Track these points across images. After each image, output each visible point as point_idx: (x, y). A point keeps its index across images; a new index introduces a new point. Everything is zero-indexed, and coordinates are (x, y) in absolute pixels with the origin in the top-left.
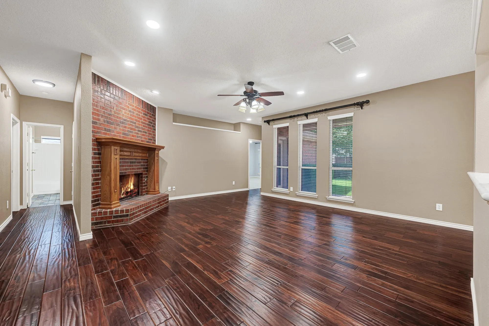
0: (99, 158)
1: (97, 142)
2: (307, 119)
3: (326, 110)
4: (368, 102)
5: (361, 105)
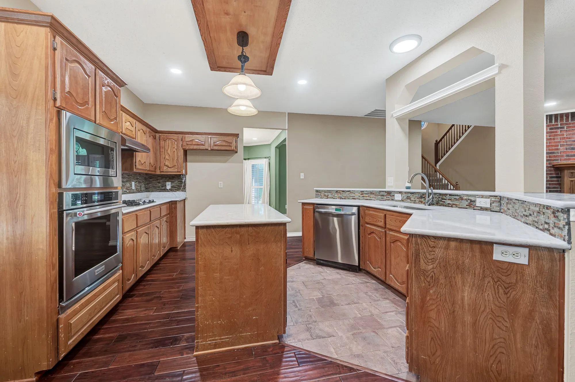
0: (558, 181)
1: (554, 168)
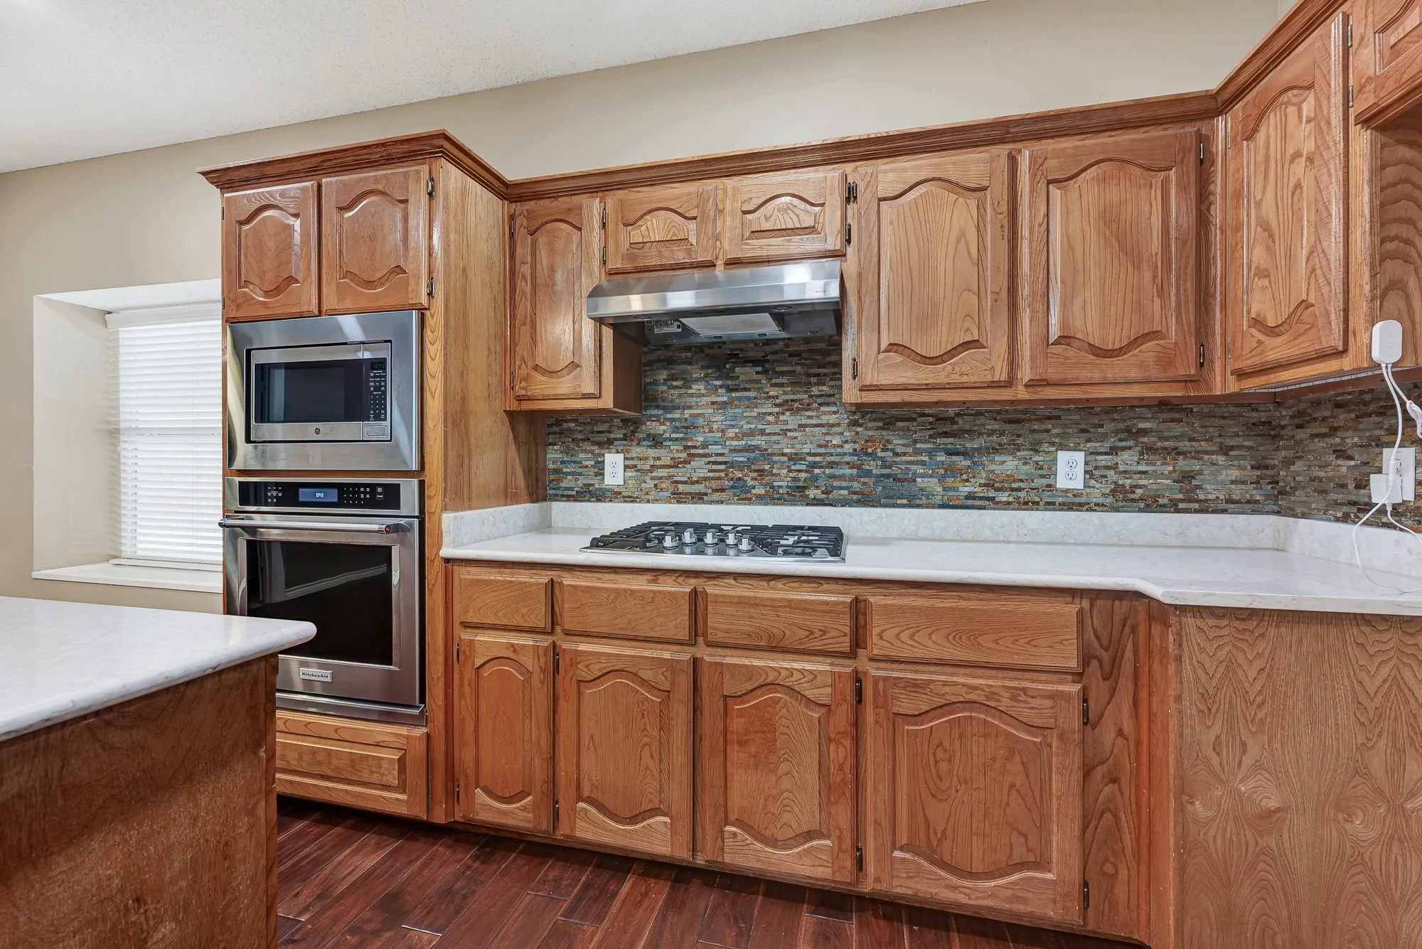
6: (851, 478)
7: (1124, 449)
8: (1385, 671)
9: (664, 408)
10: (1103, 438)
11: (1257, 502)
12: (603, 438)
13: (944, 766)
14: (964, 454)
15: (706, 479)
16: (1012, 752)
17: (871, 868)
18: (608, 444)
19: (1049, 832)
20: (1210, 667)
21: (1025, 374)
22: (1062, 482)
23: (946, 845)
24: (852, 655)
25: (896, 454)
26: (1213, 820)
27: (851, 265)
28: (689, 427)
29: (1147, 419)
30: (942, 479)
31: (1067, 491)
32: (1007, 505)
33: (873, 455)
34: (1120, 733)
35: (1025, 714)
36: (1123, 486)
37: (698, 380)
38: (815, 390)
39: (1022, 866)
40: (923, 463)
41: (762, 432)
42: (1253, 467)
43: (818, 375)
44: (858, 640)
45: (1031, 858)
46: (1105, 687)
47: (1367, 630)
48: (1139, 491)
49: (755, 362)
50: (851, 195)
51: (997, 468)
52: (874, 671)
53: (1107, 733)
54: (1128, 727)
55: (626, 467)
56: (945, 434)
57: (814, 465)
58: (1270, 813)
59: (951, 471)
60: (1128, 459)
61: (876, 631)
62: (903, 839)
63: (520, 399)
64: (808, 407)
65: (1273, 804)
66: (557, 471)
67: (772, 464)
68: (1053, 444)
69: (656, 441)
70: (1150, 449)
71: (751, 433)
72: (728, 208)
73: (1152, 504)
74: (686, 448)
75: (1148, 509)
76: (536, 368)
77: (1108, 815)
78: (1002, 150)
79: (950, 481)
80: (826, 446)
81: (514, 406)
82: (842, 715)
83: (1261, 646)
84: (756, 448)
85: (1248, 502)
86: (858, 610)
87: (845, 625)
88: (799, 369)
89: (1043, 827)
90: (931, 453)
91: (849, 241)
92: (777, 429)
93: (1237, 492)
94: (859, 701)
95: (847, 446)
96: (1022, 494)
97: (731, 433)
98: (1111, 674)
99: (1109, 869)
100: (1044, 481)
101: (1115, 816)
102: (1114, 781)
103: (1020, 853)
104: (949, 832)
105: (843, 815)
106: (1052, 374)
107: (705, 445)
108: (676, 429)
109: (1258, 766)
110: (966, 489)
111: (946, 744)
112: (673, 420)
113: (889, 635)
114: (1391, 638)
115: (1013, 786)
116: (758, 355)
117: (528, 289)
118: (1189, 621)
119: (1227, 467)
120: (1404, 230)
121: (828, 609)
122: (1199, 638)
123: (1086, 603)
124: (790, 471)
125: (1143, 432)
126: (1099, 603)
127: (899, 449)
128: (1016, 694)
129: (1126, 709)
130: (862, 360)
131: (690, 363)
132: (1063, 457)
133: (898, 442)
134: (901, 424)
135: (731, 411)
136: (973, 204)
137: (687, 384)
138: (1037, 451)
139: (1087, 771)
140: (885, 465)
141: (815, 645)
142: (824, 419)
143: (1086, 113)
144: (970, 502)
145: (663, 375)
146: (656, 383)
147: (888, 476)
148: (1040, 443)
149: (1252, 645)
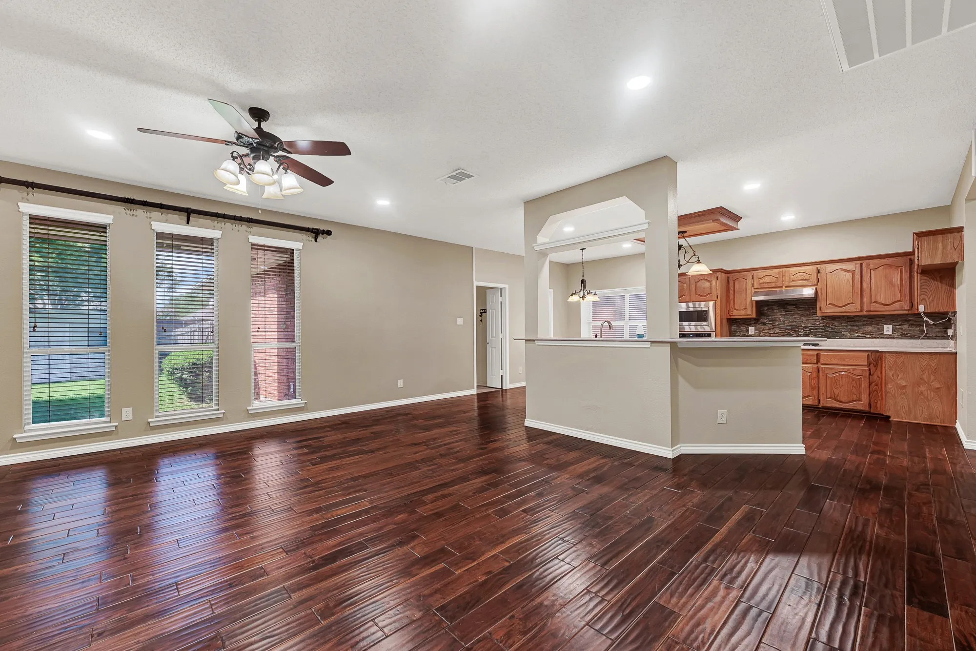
2: (188, 223)
3: (250, 221)
4: (329, 233)
5: (316, 233)
6: (822, 332)
7: (904, 324)
8: (926, 362)
9: (766, 316)
10: (898, 322)
11: (945, 337)
12: (748, 323)
13: (838, 383)
14: (857, 326)
15: (779, 333)
16: (853, 380)
17: (822, 402)
18: (750, 325)
19: (862, 394)
20: (891, 362)
21: (865, 309)
22: (885, 332)
23: (838, 397)
24: (817, 363)
25: (836, 326)
26: (892, 388)
27: (819, 287)
28: (774, 320)
29: (912, 317)
30: (849, 332)
31: (887, 335)
32: (869, 338)
33: (829, 327)
34: (878, 377)
35: (856, 373)
36: (904, 333)
37: (776, 309)
38: (811, 311)
39: (856, 401)
40: (844, 328)
41: (796, 321)
42: (943, 328)
43: (812, 308)
44: (818, 361)
45: (858, 399)
46: (875, 369)
47: (923, 355)
48: (909, 334)
49: (793, 305)
50: (819, 272)
51: (866, 329)
52: (822, 366)
53: (875, 377)
54: (879, 375)
55: (755, 330)
56: (850, 321)
57: (810, 329)
58: (904, 386)
59: (852, 330)
60: (905, 327)
61: (822, 359)
62: (829, 396)
63: (730, 316)
64: (809, 315)
65: (904, 384)
66: (734, 331)
67: (799, 329)
68: (883, 323)
69: (764, 324)
70: (912, 324)
71: (793, 322)
72: (786, 275)
73: (913, 337)
74: (773, 325)
75: (911, 338)
76: (735, 309)
77: (875, 392)
78: (859, 262)
79: (852, 332)
80: (815, 324)
81: (729, 317)
82: (815, 374)
83: (901, 358)
84: (795, 325)
85: (942, 337)
86: (818, 355)
87: (815, 358)
88: (806, 306)
89: (860, 394)
90: (846, 326)
91: (818, 282)
92: (800, 320)
93: (939, 334)
94: (819, 372)
95: (821, 325)
96: (874, 335)
97: (786, 322)
98: (876, 366)
99: (876, 401)
100: (881, 332)
101: (877, 392)
102: (877, 385)
103: (855, 398)
104: (839, 395)
105: (815, 392)
106: (872, 309)
107: (778, 325)
108: (770, 321)
109: (901, 378)
110: (857, 334)
111: (838, 379)
112: (768, 319)
113: (825, 359)
114: (928, 356)
115: (853, 386)
116: (794, 303)
117: (733, 293)
118: (887, 354)
119: (935, 328)
120: (925, 290)
121: (812, 355)
122: (889, 357)
123: (870, 354)
124: (804, 330)
125: (910, 320)
126: (873, 353)
127: (836, 325)
128: (853, 370)
129: (879, 372)
130: (822, 307)
131: (774, 305)
132: (886, 326)
133: (836, 324)
134: (837, 319)
135: (786, 317)
136: (851, 274)
137: (773, 310)
138: (878, 325)
139: (870, 384)
140: (832, 328)
141: (808, 362)
142: (814, 318)
143: (880, 255)
144: (858, 337)
145: (766, 308)
146: (764, 310)
147: (833, 331)
148: (879, 323)
149: (900, 358)
